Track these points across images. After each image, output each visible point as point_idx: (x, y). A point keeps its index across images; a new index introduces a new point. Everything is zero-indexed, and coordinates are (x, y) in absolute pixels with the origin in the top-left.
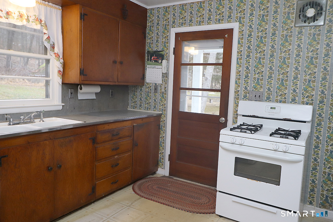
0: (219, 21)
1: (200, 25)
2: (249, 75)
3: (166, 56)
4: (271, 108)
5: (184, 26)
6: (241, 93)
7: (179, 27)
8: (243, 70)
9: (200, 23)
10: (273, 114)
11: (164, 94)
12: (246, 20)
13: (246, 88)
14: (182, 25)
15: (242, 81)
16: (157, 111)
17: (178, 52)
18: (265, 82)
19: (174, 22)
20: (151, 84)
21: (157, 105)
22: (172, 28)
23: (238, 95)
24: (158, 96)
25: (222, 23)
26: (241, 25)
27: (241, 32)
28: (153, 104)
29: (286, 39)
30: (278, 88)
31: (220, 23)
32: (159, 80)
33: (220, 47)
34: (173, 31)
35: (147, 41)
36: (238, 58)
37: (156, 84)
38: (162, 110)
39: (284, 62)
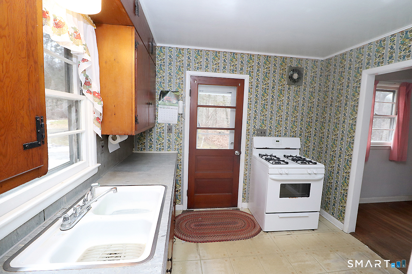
0: (233, 71)
1: (215, 72)
2: (257, 117)
3: (181, 97)
4: (276, 141)
5: (199, 71)
6: (251, 131)
7: (195, 70)
8: (252, 112)
9: (216, 70)
10: (278, 145)
11: (180, 133)
12: (255, 74)
13: (255, 127)
14: (198, 69)
15: (252, 122)
16: (172, 151)
17: (194, 94)
18: (267, 122)
19: (189, 65)
20: (164, 124)
21: (172, 145)
22: (187, 70)
23: (249, 132)
24: (173, 136)
25: (235, 73)
26: (251, 77)
27: (251, 83)
28: (166, 145)
29: (281, 92)
30: (276, 127)
31: (233, 73)
32: (174, 120)
33: (228, 92)
34: (189, 74)
35: (157, 80)
36: (248, 103)
37: (169, 124)
38: (178, 149)
39: (280, 108)
